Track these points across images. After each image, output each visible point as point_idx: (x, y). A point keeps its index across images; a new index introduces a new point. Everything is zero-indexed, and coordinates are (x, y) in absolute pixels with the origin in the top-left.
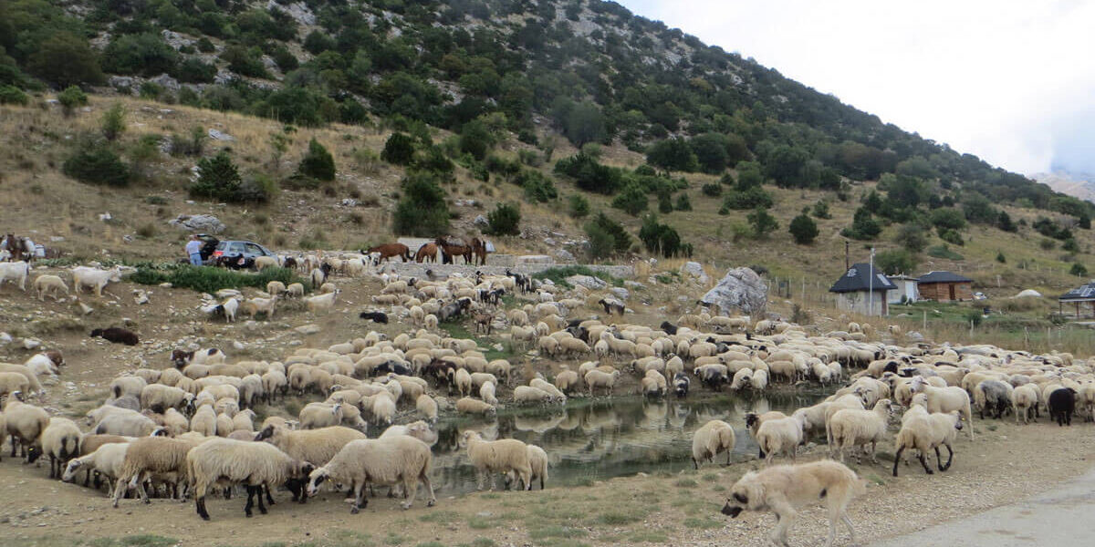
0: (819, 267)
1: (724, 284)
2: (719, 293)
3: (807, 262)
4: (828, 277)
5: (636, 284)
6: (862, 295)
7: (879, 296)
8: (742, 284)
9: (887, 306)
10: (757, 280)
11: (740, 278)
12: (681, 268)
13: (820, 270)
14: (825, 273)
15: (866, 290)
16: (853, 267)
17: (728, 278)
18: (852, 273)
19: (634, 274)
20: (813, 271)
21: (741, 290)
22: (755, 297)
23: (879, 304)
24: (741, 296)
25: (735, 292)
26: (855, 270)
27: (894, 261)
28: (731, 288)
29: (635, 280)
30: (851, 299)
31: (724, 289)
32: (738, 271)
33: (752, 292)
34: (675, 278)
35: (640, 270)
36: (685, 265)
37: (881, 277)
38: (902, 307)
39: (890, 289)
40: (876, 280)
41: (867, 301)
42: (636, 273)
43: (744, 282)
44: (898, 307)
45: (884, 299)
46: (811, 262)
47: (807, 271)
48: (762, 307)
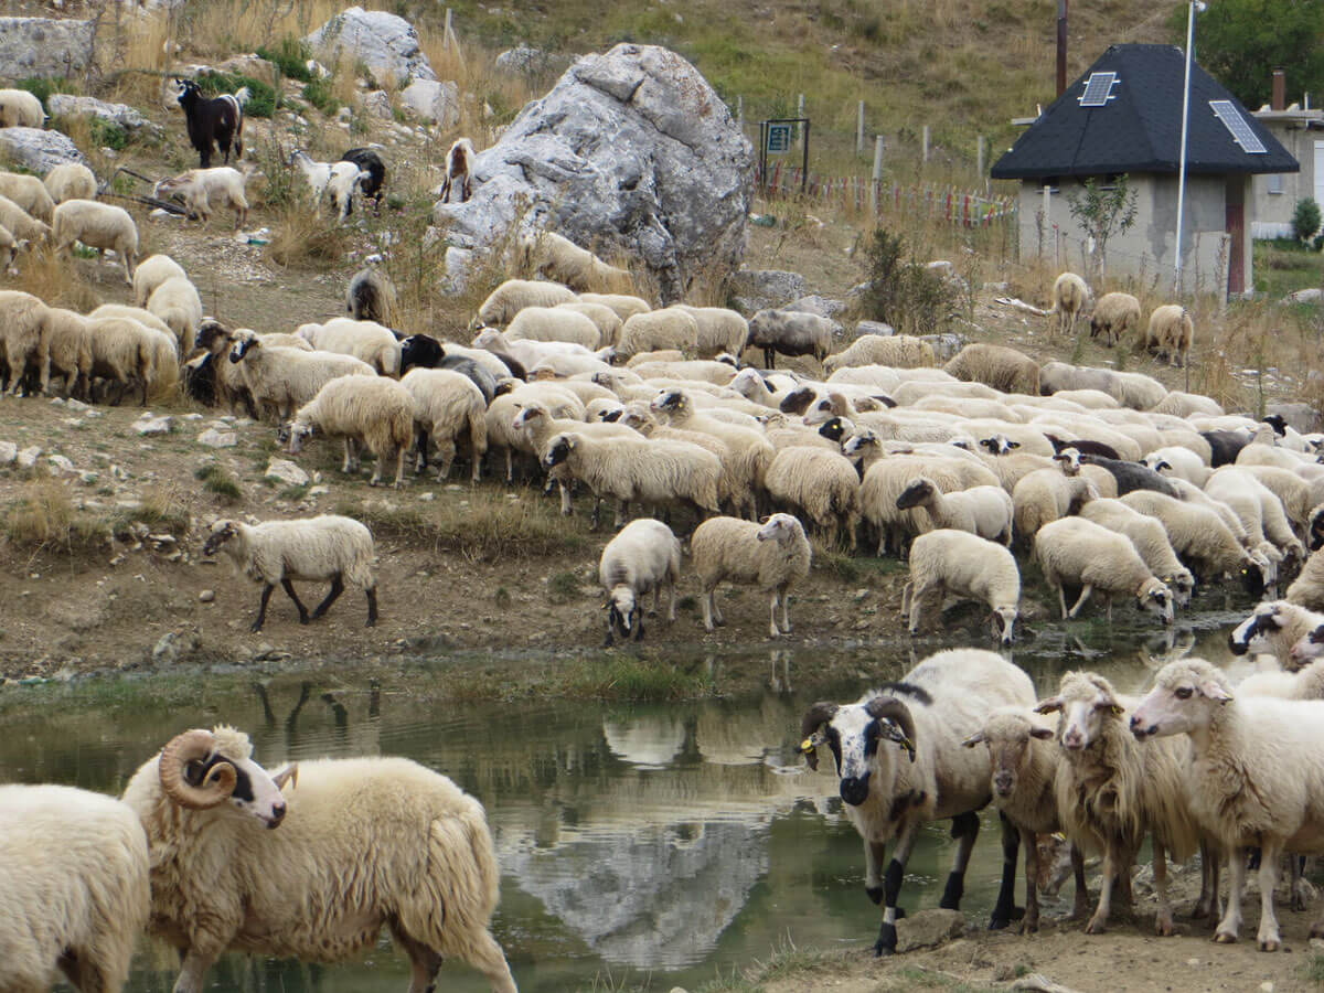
0: (930, 56)
1: (549, 125)
2: (526, 168)
3: (871, 32)
4: (972, 105)
5: (111, 111)
6: (1141, 199)
7: (1212, 206)
8: (633, 125)
9: (1248, 252)
10: (705, 111)
11: (625, 98)
12: (314, 36)
13: (933, 69)
14: (954, 86)
15: (1161, 174)
16: (1104, 63)
17: (567, 93)
18: (1099, 89)
19: (92, 60)
20: (901, 75)
21: (629, 157)
22: (694, 193)
23: (1213, 243)
24: (630, 185)
25: (603, 165)
26: (1112, 77)
27: (1266, 38)
28: (585, 143)
29: (103, 89)
30: (1091, 212)
31: (551, 149)
32: (617, 64)
33: (680, 168)
34: (293, 90)
35: (122, 39)
36: (338, 26)
37: (1224, 110)
38: (1297, 256)
39: (1265, 170)
40: (1207, 126)
41: (1164, 223)
42: (106, 54)
43: (646, 116)
44: (1285, 256)
45: (1235, 217)
46: (890, 29)
47: (872, 74)
48: (724, 242)
